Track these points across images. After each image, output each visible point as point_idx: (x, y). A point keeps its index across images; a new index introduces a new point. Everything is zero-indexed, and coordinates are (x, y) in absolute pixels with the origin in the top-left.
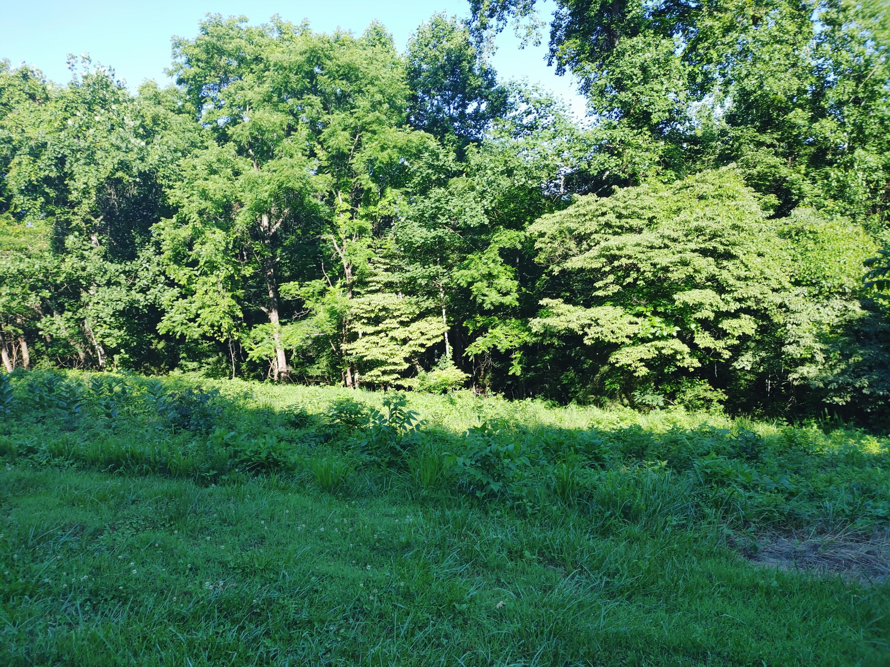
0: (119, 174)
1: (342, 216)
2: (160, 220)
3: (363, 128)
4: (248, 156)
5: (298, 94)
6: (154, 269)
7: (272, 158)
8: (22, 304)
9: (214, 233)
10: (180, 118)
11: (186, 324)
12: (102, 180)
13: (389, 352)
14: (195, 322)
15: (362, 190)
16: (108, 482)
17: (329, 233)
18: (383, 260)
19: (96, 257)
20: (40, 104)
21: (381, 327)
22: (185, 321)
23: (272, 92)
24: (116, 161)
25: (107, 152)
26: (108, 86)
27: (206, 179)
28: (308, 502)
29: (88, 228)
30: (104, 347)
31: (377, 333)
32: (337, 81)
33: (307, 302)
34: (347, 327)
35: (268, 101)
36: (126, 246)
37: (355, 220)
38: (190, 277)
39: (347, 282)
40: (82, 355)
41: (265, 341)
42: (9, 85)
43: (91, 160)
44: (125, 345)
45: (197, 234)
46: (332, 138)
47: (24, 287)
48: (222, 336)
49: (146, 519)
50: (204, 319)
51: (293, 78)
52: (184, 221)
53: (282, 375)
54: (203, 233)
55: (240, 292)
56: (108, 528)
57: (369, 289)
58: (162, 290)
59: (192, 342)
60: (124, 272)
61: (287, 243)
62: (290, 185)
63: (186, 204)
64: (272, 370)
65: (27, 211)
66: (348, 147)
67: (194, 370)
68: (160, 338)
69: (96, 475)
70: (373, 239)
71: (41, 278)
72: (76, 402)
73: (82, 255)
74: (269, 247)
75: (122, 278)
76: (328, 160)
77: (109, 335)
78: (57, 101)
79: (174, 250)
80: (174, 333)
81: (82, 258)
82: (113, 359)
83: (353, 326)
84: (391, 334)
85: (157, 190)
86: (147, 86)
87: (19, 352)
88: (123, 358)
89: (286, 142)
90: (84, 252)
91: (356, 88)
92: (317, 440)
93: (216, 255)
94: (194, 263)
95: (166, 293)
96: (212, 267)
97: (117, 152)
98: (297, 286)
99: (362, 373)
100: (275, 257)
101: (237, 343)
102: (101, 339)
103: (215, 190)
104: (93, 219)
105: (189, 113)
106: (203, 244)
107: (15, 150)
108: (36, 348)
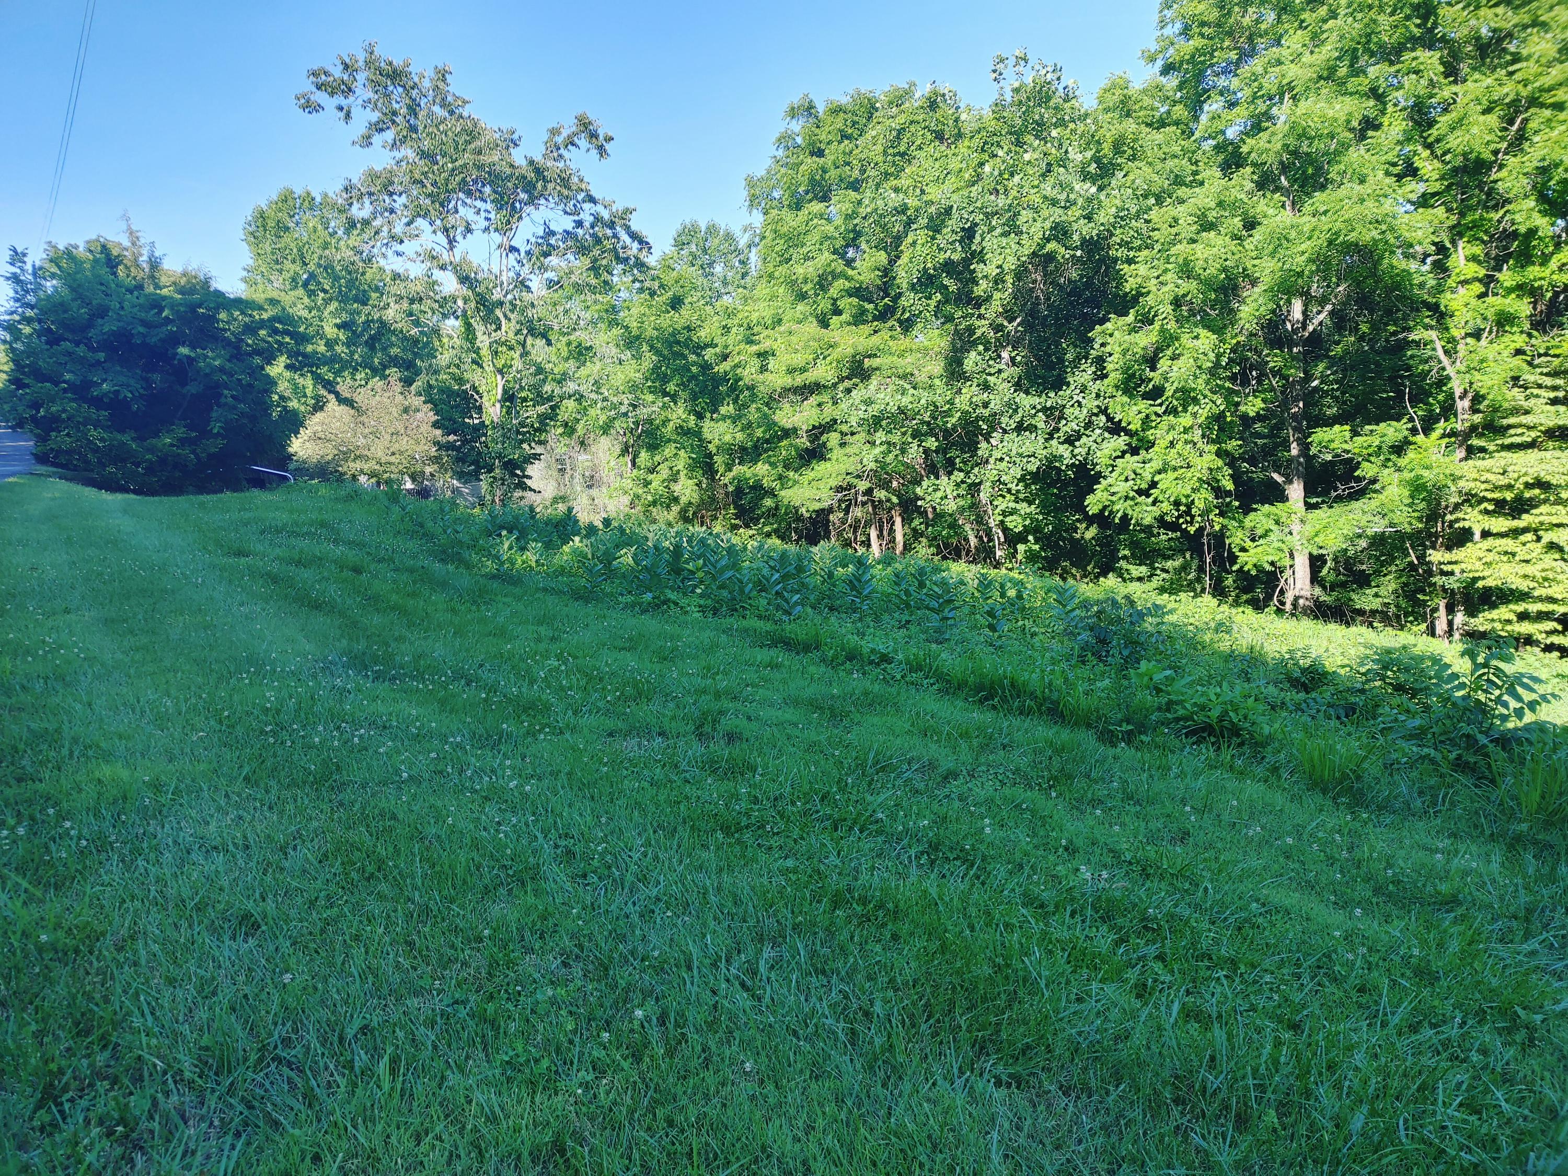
0: (1051, 246)
1: (1462, 291)
2: (1109, 320)
3: (1533, 102)
4: (1278, 189)
5: (1392, 54)
6: (1090, 403)
7: (1323, 187)
8: (900, 458)
9: (1197, 337)
10: (1158, 137)
11: (1133, 499)
12: (1024, 259)
13: (1538, 575)
14: (1148, 496)
15: (1515, 235)
16: (975, 715)
17: (1427, 327)
18: (1548, 381)
19: (1006, 385)
20: (949, 146)
21: (1526, 520)
22: (1132, 494)
23: (1338, 58)
24: (1048, 225)
25: (1036, 210)
26: (1049, 98)
27: (1194, 241)
28: (1279, 799)
29: (997, 339)
30: (1005, 530)
31: (1515, 533)
32: (1483, 12)
33: (1365, 465)
34: (1449, 517)
35: (1327, 79)
36: (1050, 367)
37: (1490, 299)
38: (1147, 416)
39: (1459, 427)
40: (973, 541)
41: (1272, 537)
42: (912, 122)
43: (1013, 229)
44: (1035, 529)
45: (1168, 340)
46: (1458, 133)
47: (904, 434)
48: (1191, 523)
49: (1017, 771)
50: (1163, 492)
51: (1384, 21)
52: (1147, 320)
53: (1301, 602)
54: (1177, 339)
55: (1232, 445)
56: (965, 772)
57: (1507, 441)
58: (1099, 440)
59: (1141, 531)
60: (1044, 410)
61: (1338, 350)
62: (1352, 237)
63: (1154, 289)
64: (1282, 592)
65: (918, 316)
66: (1493, 147)
67: (1140, 579)
68: (1090, 520)
69: (960, 703)
70: (1530, 336)
71: (927, 419)
72: (950, 601)
73: (986, 381)
74: (1299, 360)
75: (1040, 421)
76: (1442, 178)
77: (1013, 512)
78: (972, 137)
79: (1126, 370)
80: (1111, 512)
81: (986, 387)
82: (1016, 551)
83: (1461, 515)
84: (1547, 537)
85: (1107, 268)
86: (1114, 86)
87: (892, 531)
88: (1030, 550)
89: (1356, 155)
90: (989, 378)
91: (1527, 19)
92: (1332, 711)
93: (1196, 377)
94: (1156, 393)
95: (1105, 444)
96: (1187, 398)
97: (1052, 210)
98: (1348, 435)
99: (1472, 612)
100: (1308, 377)
101: (1219, 538)
102: (1001, 518)
103: (1206, 261)
104: (1006, 323)
105: (1177, 123)
106: (1174, 358)
107: (909, 223)
108: (913, 525)
